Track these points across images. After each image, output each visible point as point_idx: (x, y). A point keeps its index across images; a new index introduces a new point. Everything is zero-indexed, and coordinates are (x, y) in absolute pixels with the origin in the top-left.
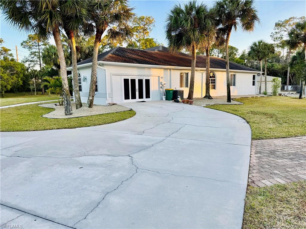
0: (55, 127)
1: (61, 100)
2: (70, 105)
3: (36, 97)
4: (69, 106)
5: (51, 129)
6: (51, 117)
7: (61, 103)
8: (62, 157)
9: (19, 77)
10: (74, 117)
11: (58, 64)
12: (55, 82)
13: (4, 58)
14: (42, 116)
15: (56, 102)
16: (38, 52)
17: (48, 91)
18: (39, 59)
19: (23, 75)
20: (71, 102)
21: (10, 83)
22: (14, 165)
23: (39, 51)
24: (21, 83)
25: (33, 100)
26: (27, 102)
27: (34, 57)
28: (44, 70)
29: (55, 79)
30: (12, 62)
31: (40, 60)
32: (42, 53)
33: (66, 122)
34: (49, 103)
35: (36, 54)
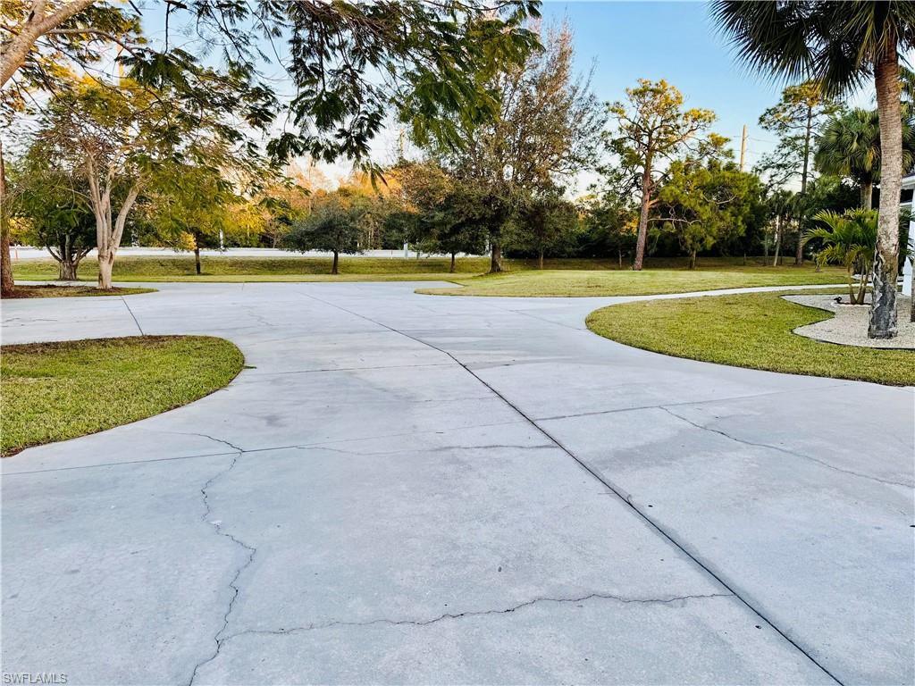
0: (829, 368)
1: (859, 285)
2: (892, 305)
3: (777, 271)
4: (887, 308)
5: (819, 376)
6: (818, 338)
7: (856, 296)
8: (849, 470)
9: (740, 213)
10: (900, 346)
11: (864, 170)
12: (851, 227)
13: (709, 162)
14: (791, 331)
15: (838, 291)
16: (803, 138)
17: (822, 256)
18: (802, 158)
19: (751, 209)
20: (898, 296)
21: (714, 230)
22: (709, 453)
23: (808, 134)
24: (742, 230)
25: (770, 282)
26: (751, 285)
27: (789, 153)
28: (814, 189)
29: (849, 218)
30: (727, 174)
31: (806, 160)
32: (817, 138)
33: (869, 358)
34: (815, 293)
35: (798, 142)
